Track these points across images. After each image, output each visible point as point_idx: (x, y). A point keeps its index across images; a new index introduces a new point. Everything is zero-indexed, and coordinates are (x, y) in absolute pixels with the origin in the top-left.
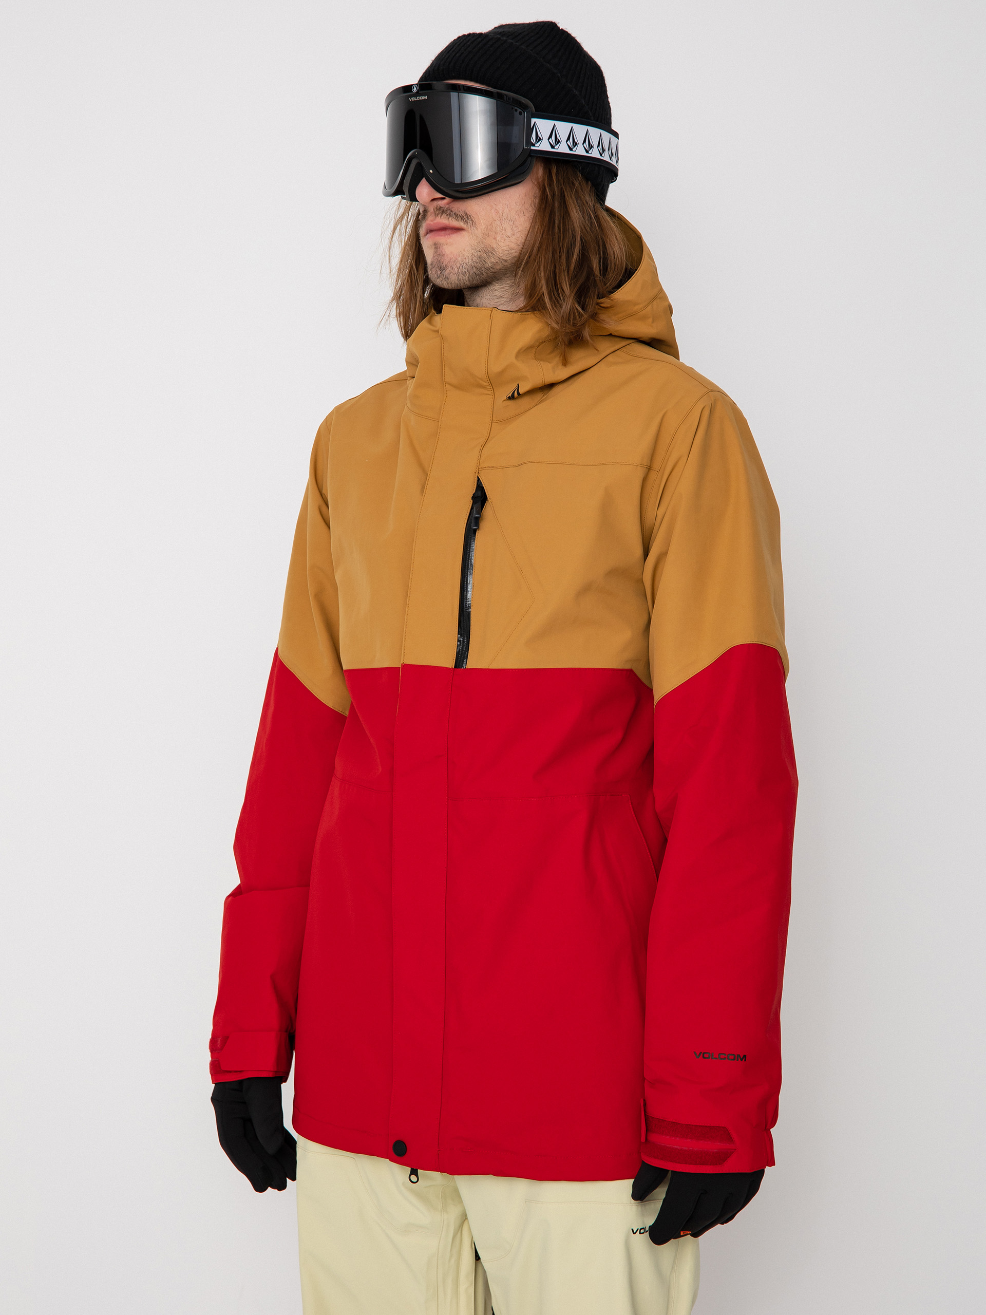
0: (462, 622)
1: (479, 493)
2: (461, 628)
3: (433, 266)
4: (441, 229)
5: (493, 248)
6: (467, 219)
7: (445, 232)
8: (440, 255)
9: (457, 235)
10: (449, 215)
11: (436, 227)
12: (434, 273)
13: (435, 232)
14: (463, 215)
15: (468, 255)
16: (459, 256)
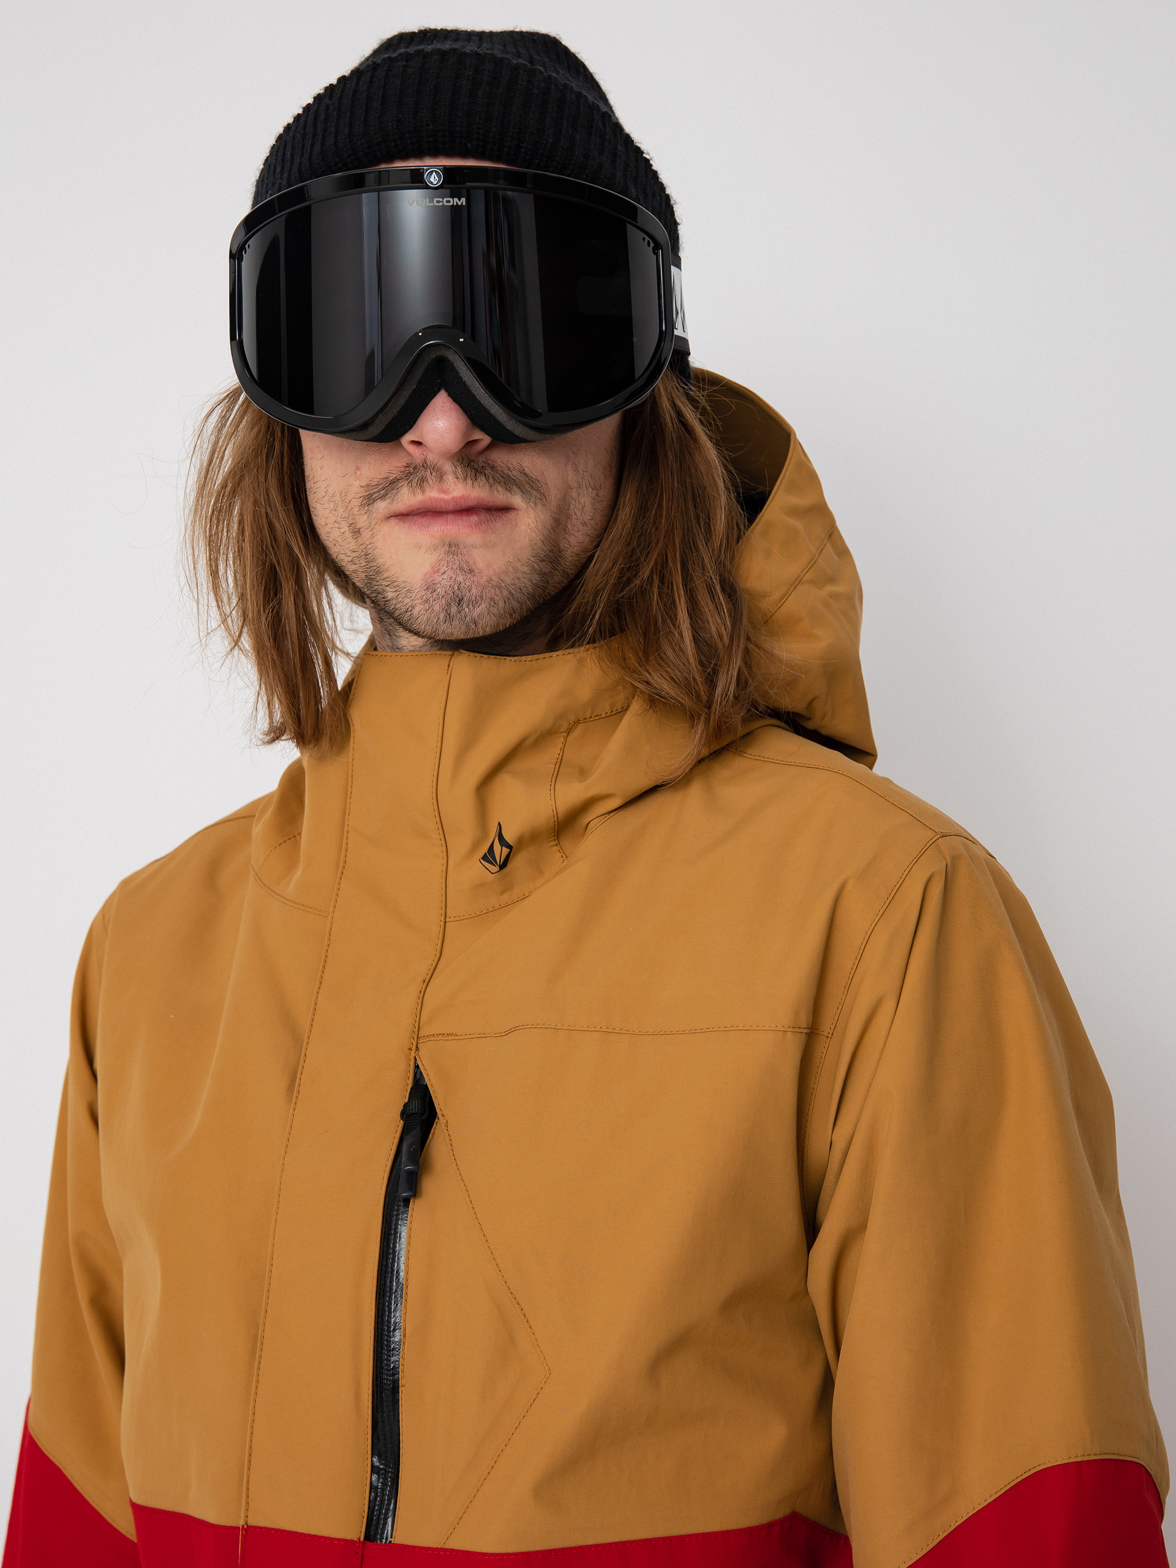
0: (380, 1424)
1: (415, 1107)
2: (378, 1439)
3: (435, 594)
4: (465, 510)
5: (560, 551)
6: (529, 486)
7: (474, 518)
8: (461, 569)
9: (500, 523)
10: (491, 480)
11: (451, 507)
12: (437, 608)
13: (450, 517)
14: (521, 478)
15: (525, 569)
16: (506, 573)
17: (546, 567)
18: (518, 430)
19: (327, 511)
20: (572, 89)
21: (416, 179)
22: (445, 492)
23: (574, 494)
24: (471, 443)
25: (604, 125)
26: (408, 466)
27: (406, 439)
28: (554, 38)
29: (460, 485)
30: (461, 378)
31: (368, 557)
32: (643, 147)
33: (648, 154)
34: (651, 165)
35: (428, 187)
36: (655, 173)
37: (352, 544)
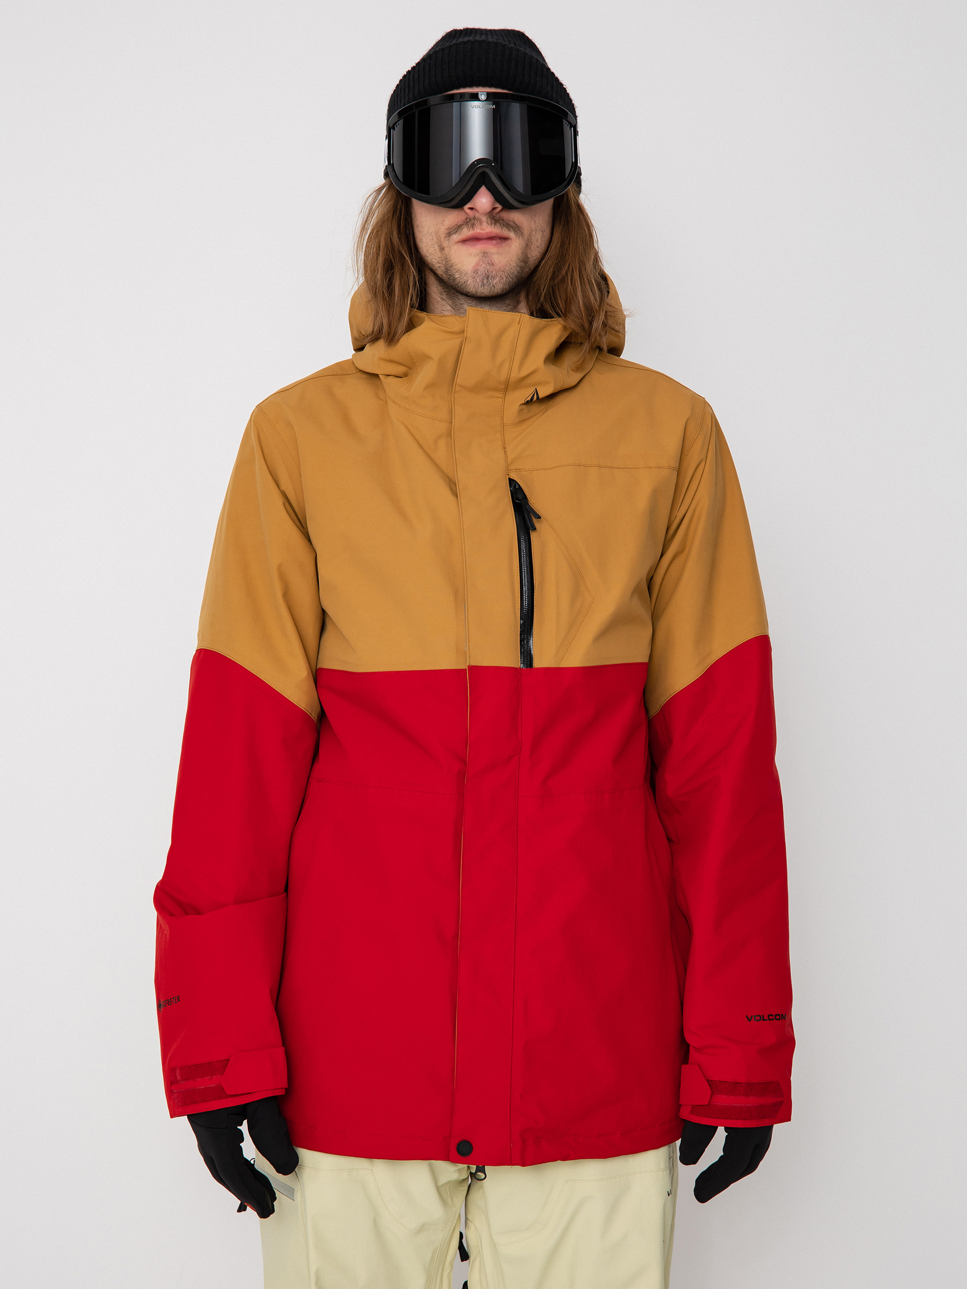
3: (477, 274)
4: (491, 238)
5: (528, 258)
6: (517, 228)
7: (494, 242)
8: (488, 263)
9: (505, 244)
10: (502, 225)
11: (485, 236)
12: (478, 280)
13: (484, 241)
14: (513, 224)
15: (514, 264)
16: (506, 266)
17: (522, 264)
18: (515, 203)
19: (429, 240)
20: (534, 57)
21: (475, 97)
22: (482, 230)
23: (534, 233)
24: (494, 209)
25: (548, 74)
26: (467, 219)
27: (466, 207)
28: (522, 33)
29: (489, 227)
30: (492, 181)
31: (446, 261)
32: (563, 83)
33: (565, 85)
34: (566, 91)
35: (480, 100)
36: (568, 94)
37: (439, 254)
